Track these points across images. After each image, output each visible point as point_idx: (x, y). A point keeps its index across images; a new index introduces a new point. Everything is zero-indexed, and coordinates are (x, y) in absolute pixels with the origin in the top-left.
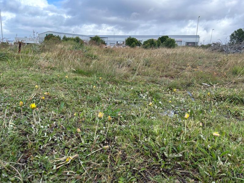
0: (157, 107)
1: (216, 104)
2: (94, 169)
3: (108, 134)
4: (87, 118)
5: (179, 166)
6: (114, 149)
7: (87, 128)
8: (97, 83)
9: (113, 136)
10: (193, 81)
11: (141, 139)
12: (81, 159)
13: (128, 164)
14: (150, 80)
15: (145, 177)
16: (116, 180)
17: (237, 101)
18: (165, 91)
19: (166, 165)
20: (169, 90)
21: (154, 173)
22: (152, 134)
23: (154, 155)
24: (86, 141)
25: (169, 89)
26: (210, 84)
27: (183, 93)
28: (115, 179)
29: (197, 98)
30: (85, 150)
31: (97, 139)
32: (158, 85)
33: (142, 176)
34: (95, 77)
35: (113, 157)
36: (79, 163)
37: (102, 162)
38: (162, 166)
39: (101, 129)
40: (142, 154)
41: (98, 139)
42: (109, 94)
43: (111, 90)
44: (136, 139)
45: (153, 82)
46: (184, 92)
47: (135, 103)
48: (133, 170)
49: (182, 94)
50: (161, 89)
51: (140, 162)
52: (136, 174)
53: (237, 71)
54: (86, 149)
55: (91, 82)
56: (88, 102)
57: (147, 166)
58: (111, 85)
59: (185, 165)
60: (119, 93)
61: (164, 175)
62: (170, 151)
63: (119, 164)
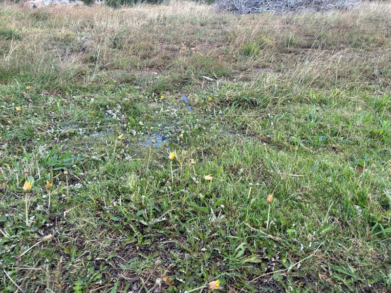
0: (135, 132)
1: (220, 112)
2: (32, 278)
3: (51, 208)
4: (10, 183)
5: (163, 236)
6: (64, 234)
7: (12, 204)
8: (23, 96)
9: (60, 209)
10: (189, 74)
11: (108, 204)
12: (6, 269)
13: (87, 254)
14: (123, 79)
15: (114, 267)
16: (70, 287)
17: (246, 104)
18: (148, 97)
19: (144, 239)
20: (155, 95)
21: (128, 256)
22: (125, 191)
23: (127, 228)
24: (12, 232)
25: (155, 92)
26: (213, 77)
27: (176, 99)
28: (69, 285)
29: (195, 106)
30: (14, 248)
31: (33, 224)
32: (138, 87)
33: (111, 266)
34: (16, 85)
35: (64, 247)
36: (5, 276)
37: (45, 262)
38: (139, 242)
39: (38, 200)
40: (110, 230)
41: (35, 222)
42: (50, 117)
43: (54, 107)
44: (100, 206)
45: (128, 81)
46: (176, 95)
47: (99, 130)
48: (96, 261)
49: (174, 100)
50: (141, 96)
51: (106, 245)
52: (101, 267)
53: (250, 50)
54: (13, 246)
55: (11, 97)
56: (9, 143)
57: (117, 249)
58: (51, 99)
59: (170, 232)
60: (69, 112)
61: (142, 256)
62: (151, 214)
63: (73, 258)
